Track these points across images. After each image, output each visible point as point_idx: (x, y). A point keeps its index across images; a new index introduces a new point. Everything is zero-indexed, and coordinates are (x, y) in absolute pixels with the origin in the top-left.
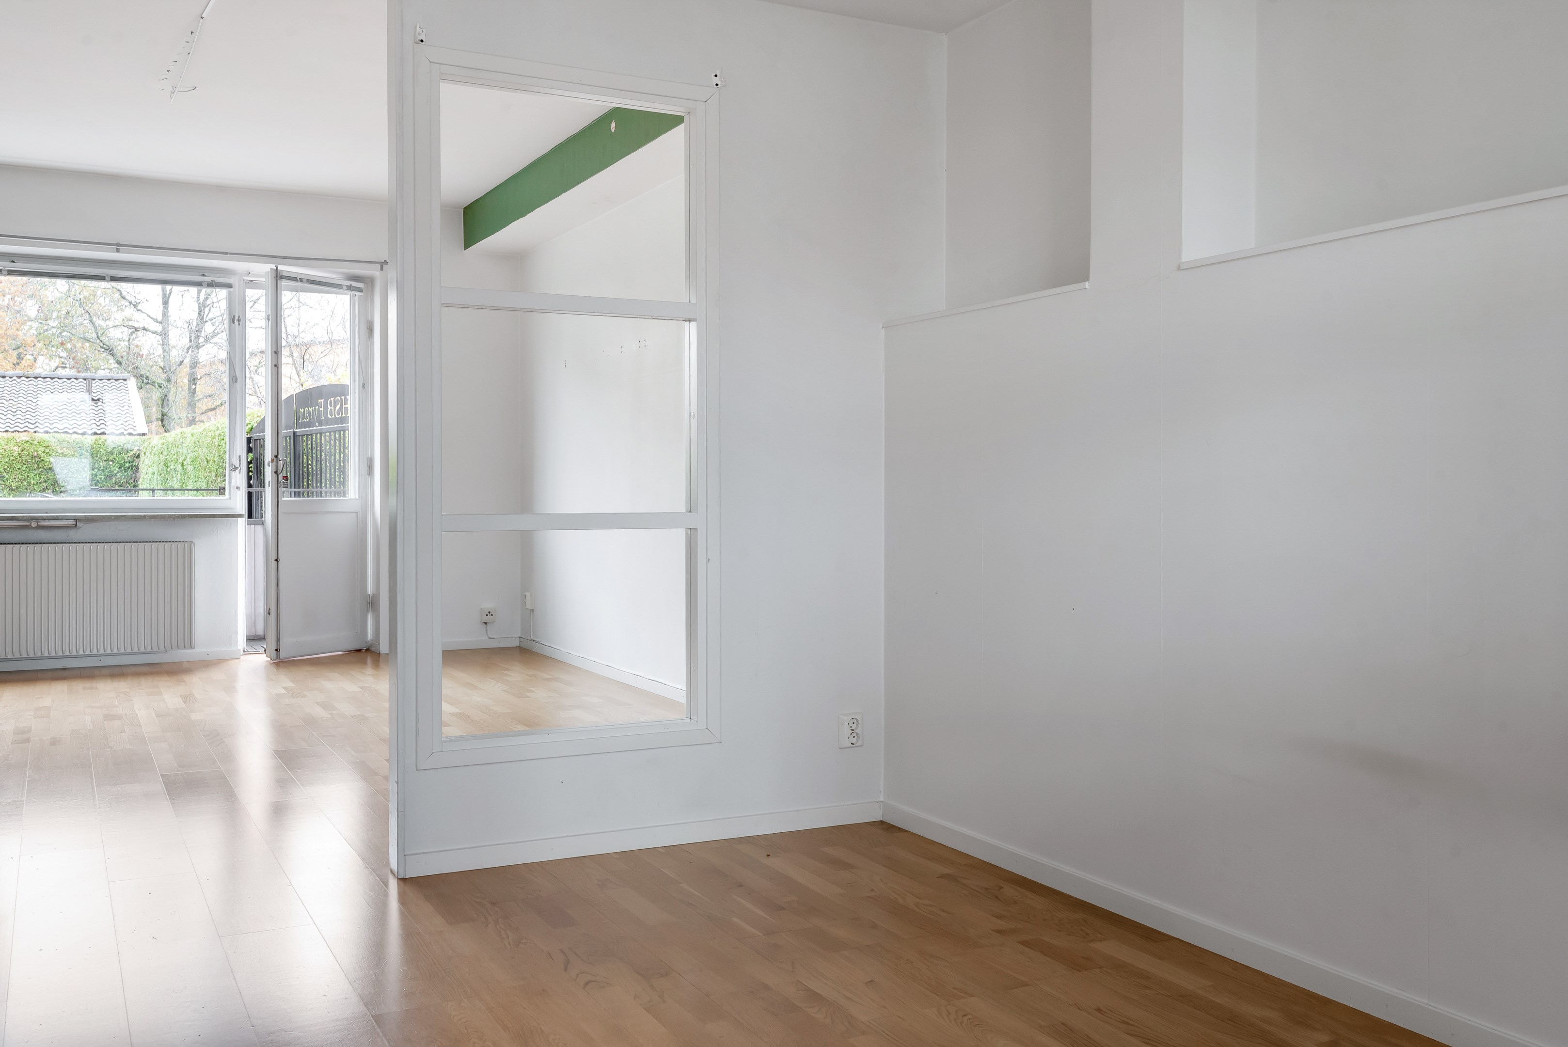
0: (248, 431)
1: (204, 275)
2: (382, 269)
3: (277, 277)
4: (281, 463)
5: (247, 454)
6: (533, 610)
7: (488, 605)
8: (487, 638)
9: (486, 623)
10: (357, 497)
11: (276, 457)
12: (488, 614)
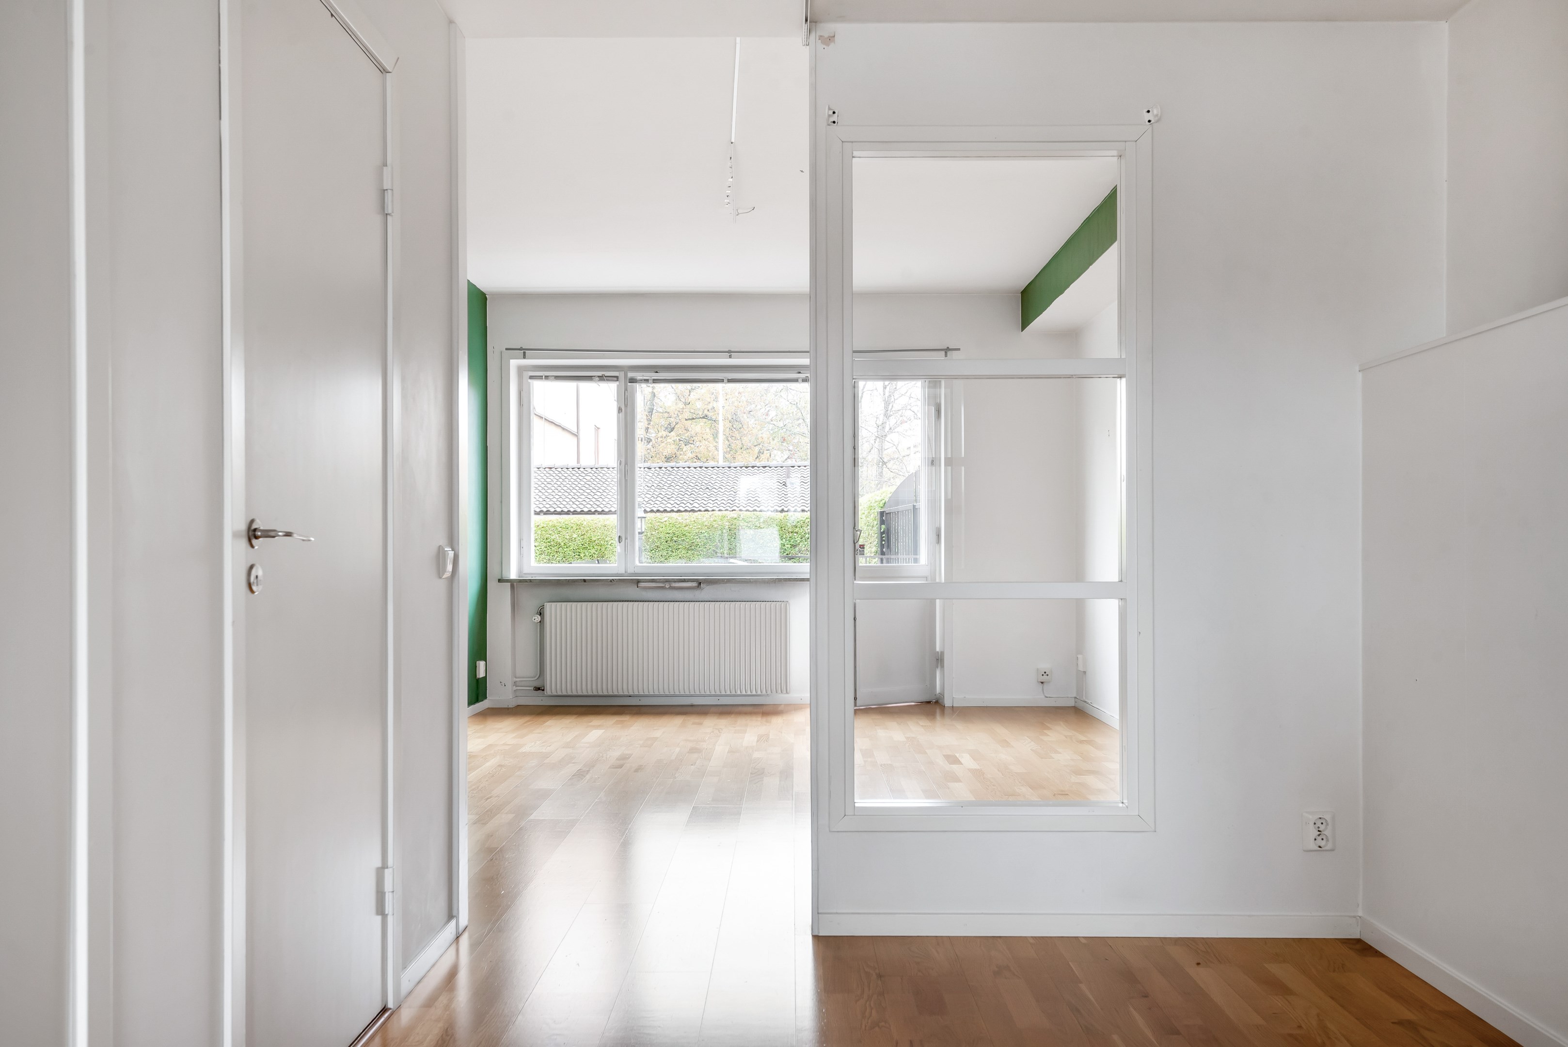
0: (882, 506)
1: (800, 373)
2: (946, 356)
4: (858, 533)
5: (881, 526)
6: (1085, 672)
7: (1045, 666)
8: (1043, 697)
9: (1042, 683)
10: (926, 564)
12: (1044, 674)
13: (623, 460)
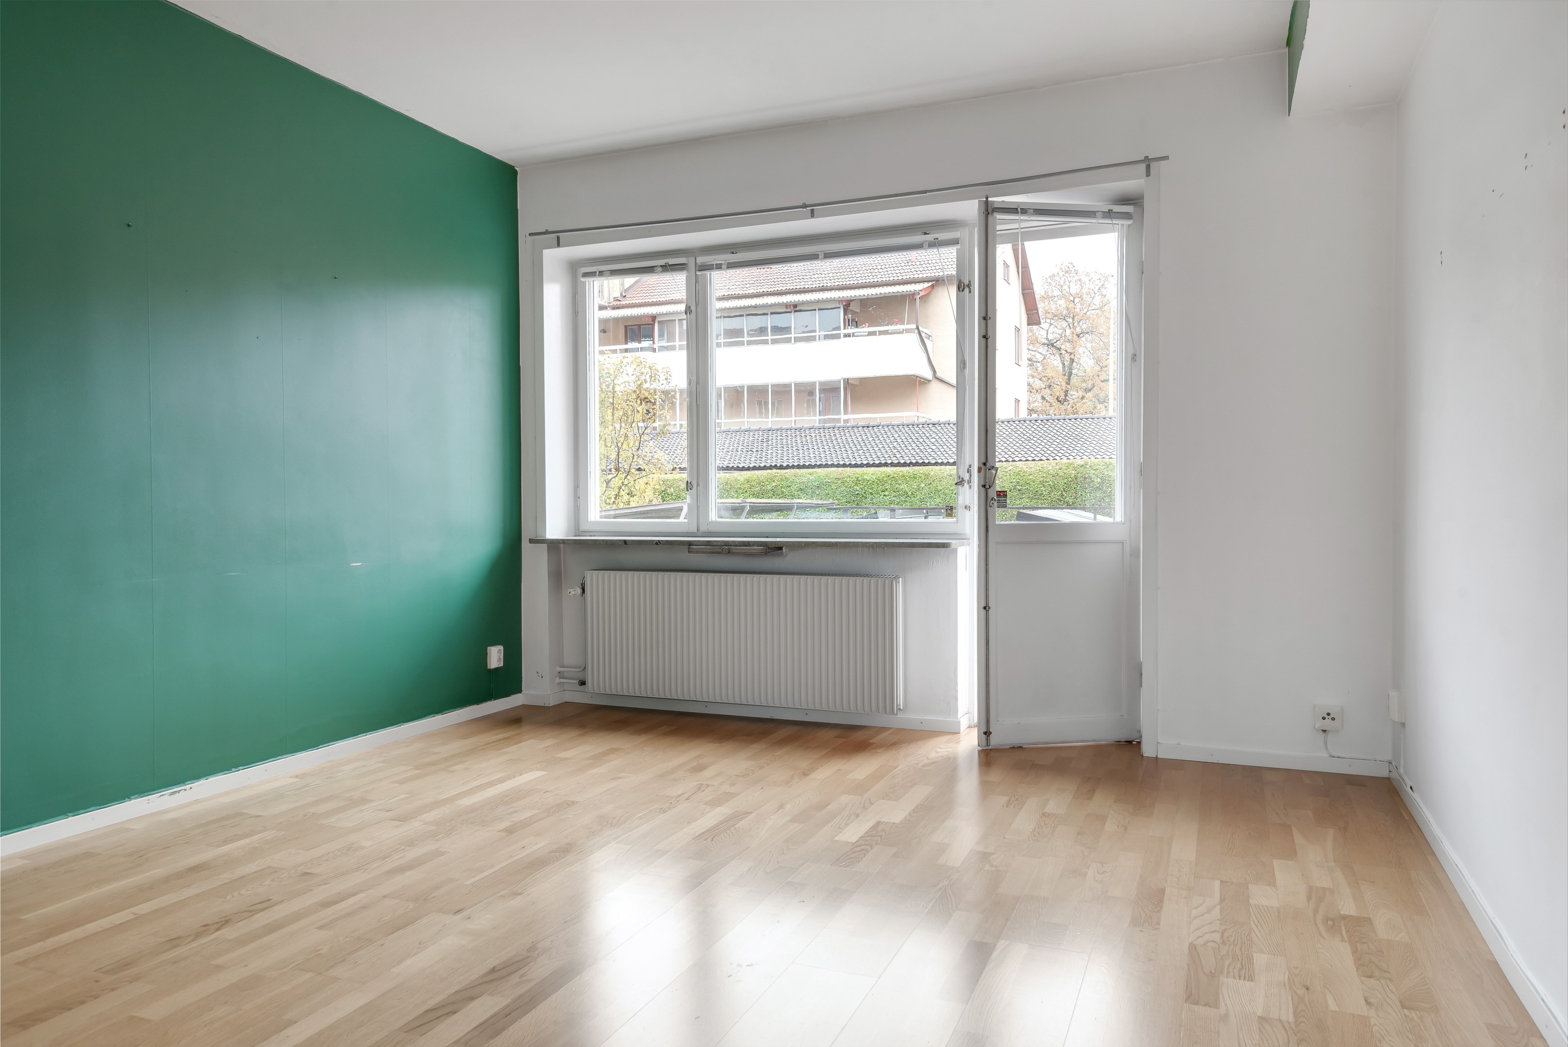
1: (926, 234)
2: (1148, 174)
3: (987, 210)
4: (992, 473)
6: (1403, 725)
7: (1330, 701)
8: (1329, 756)
9: (1324, 731)
10: (1123, 521)
11: (985, 464)
12: (1327, 717)
13: (694, 379)
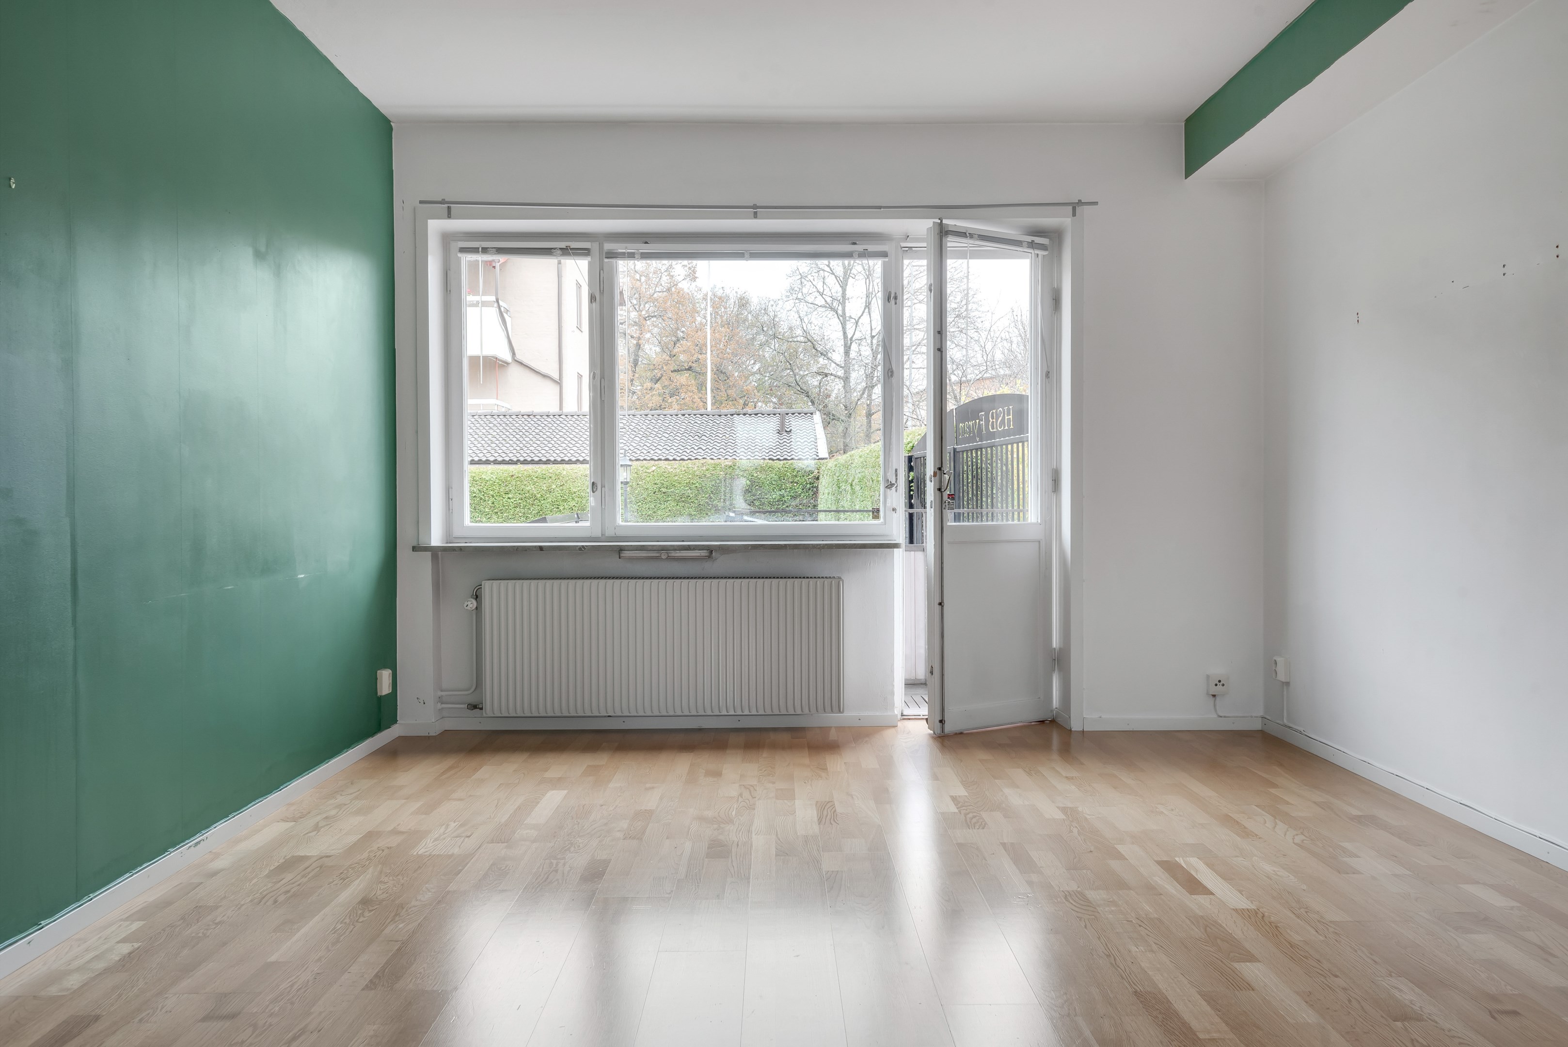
1: (854, 244)
2: (1074, 214)
3: (941, 232)
6: (1288, 684)
7: (1218, 670)
8: (1216, 716)
9: (1214, 696)
10: (1039, 521)
11: (940, 469)
12: (1218, 683)
13: (598, 372)
